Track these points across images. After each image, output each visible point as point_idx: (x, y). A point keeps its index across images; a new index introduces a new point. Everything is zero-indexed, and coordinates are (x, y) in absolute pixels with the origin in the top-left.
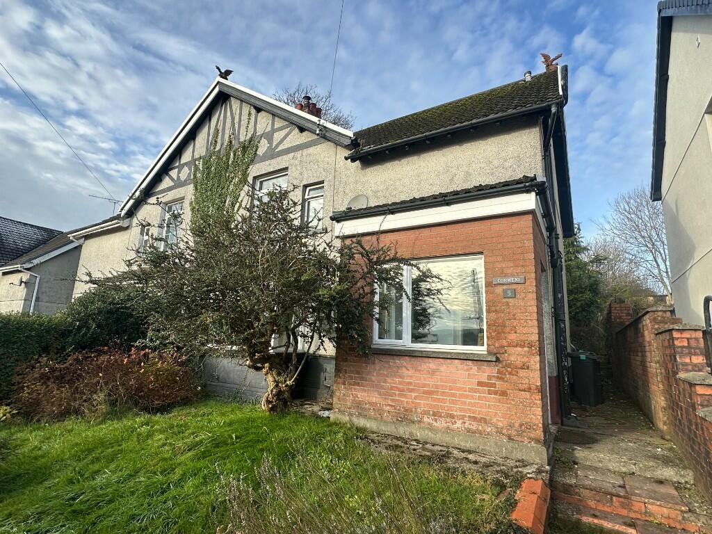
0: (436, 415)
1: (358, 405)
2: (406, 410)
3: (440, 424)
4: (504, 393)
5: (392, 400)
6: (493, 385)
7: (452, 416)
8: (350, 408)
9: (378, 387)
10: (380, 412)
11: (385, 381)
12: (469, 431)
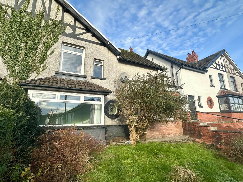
0: (169, 134)
1: (153, 136)
2: (164, 135)
3: (170, 136)
4: (178, 127)
5: (161, 133)
6: (177, 126)
7: (171, 134)
8: (151, 138)
9: (157, 130)
10: (158, 136)
11: (159, 129)
12: (174, 136)
